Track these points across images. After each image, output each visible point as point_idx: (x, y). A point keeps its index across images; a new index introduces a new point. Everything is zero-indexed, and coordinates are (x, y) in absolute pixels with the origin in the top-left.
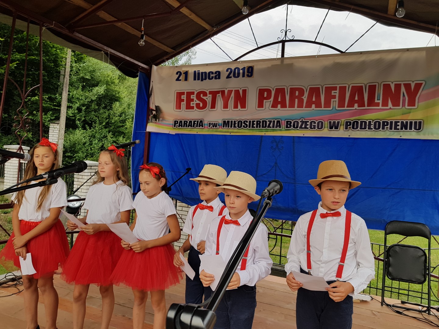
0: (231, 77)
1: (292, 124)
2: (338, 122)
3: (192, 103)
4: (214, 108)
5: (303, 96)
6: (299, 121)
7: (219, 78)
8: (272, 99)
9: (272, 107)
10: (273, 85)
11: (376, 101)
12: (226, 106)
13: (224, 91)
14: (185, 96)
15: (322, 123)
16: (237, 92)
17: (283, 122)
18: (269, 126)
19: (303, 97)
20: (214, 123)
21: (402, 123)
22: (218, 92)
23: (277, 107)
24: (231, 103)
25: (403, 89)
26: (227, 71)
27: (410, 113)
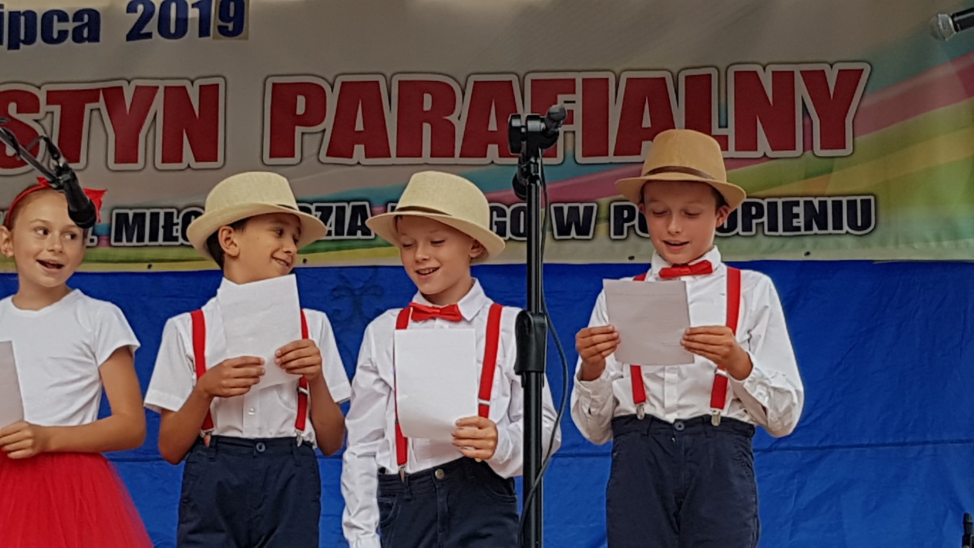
0: (149, 35)
2: (589, 210)
5: (451, 111)
7: (94, 37)
8: (328, 124)
9: (331, 152)
10: (330, 68)
11: (716, 131)
16: (176, 95)
19: (452, 118)
21: (809, 205)
22: (93, 95)
23: (349, 154)
24: (151, 138)
25: (801, 89)
26: (131, 9)
27: (830, 171)
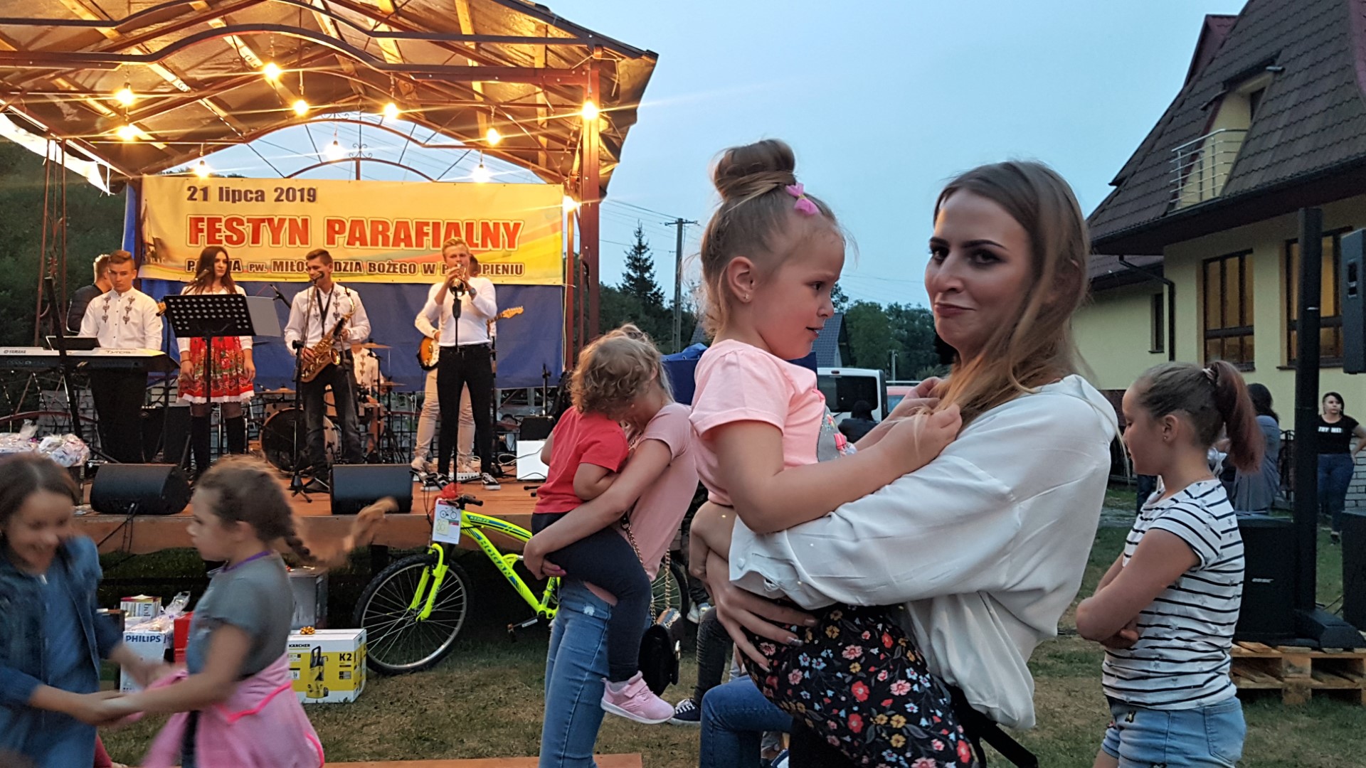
0: (282, 200)
1: (377, 267)
2: (434, 266)
3: (217, 234)
4: (258, 242)
5: (388, 230)
6: (385, 264)
7: (263, 200)
8: (347, 233)
9: (348, 244)
10: (347, 215)
11: (475, 241)
12: (276, 240)
13: (273, 219)
14: (205, 223)
15: (415, 266)
16: (292, 221)
17: (364, 264)
18: (345, 270)
19: (389, 234)
20: (258, 264)
22: (263, 220)
23: (354, 244)
24: (284, 235)
25: (502, 229)
26: (276, 190)
27: (510, 255)
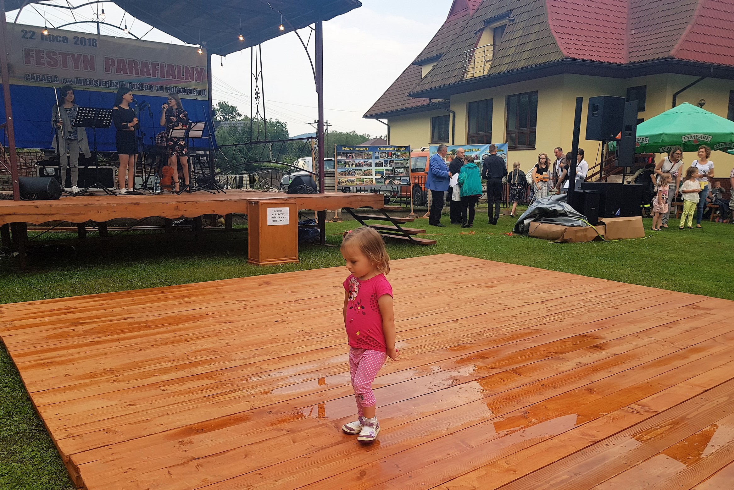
0: (78, 44)
2: (162, 87)
3: (42, 60)
4: (66, 67)
7: (67, 42)
8: (116, 66)
9: (117, 72)
10: (115, 56)
11: (182, 76)
12: (77, 67)
13: (74, 54)
14: (34, 53)
15: (152, 86)
16: (85, 57)
19: (138, 68)
20: (67, 79)
22: (68, 54)
23: (120, 72)
24: (81, 64)
26: (74, 38)
